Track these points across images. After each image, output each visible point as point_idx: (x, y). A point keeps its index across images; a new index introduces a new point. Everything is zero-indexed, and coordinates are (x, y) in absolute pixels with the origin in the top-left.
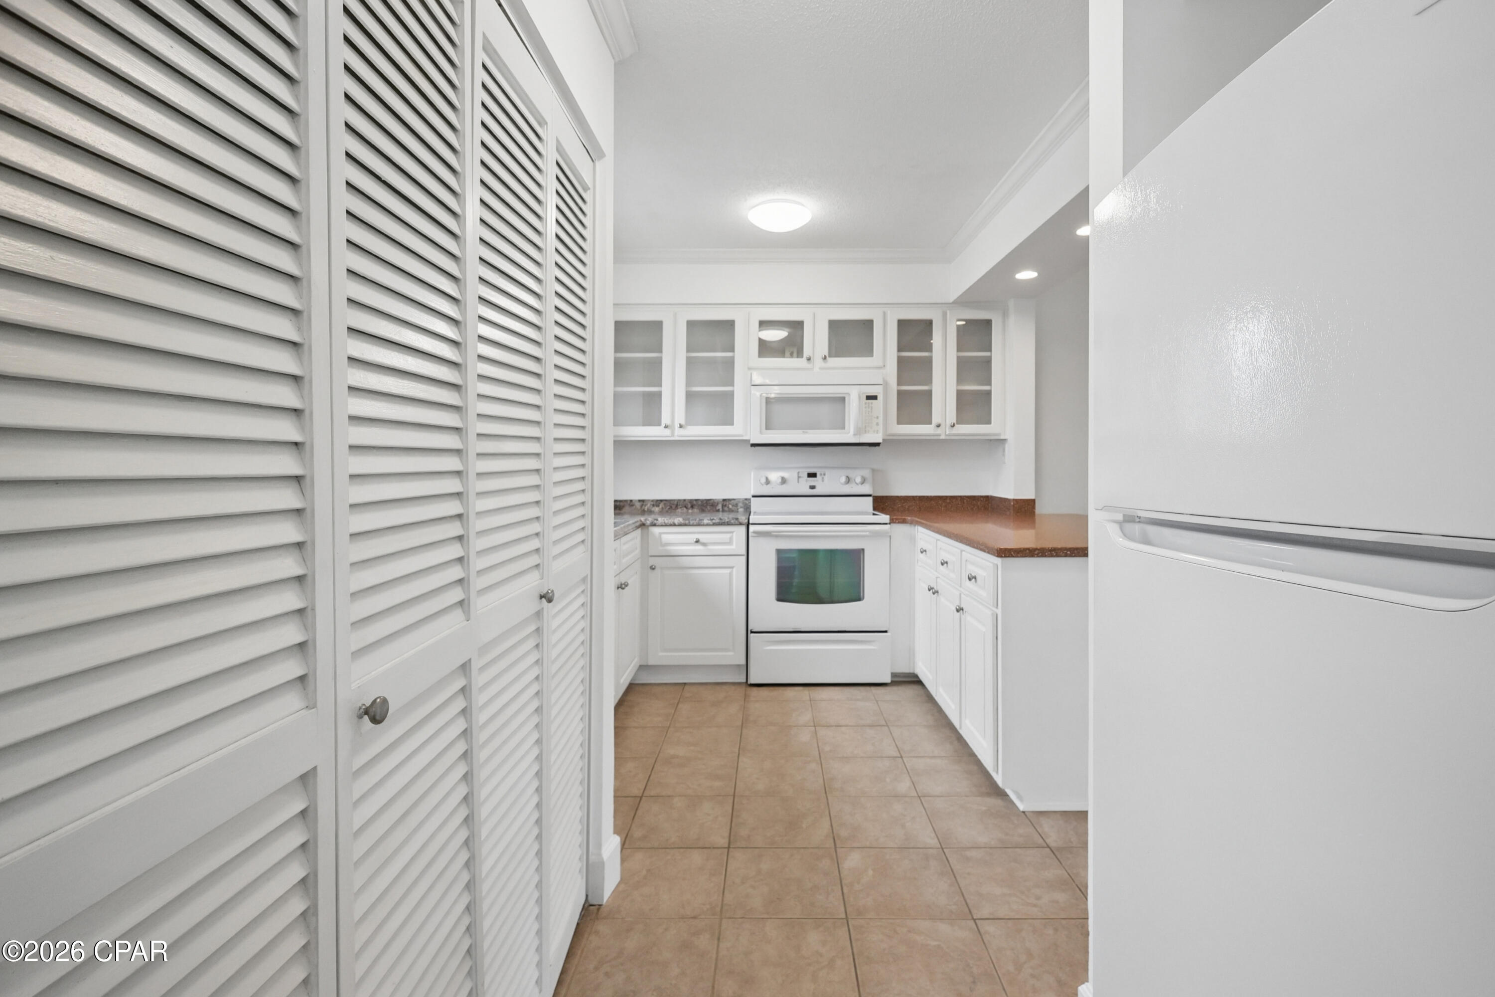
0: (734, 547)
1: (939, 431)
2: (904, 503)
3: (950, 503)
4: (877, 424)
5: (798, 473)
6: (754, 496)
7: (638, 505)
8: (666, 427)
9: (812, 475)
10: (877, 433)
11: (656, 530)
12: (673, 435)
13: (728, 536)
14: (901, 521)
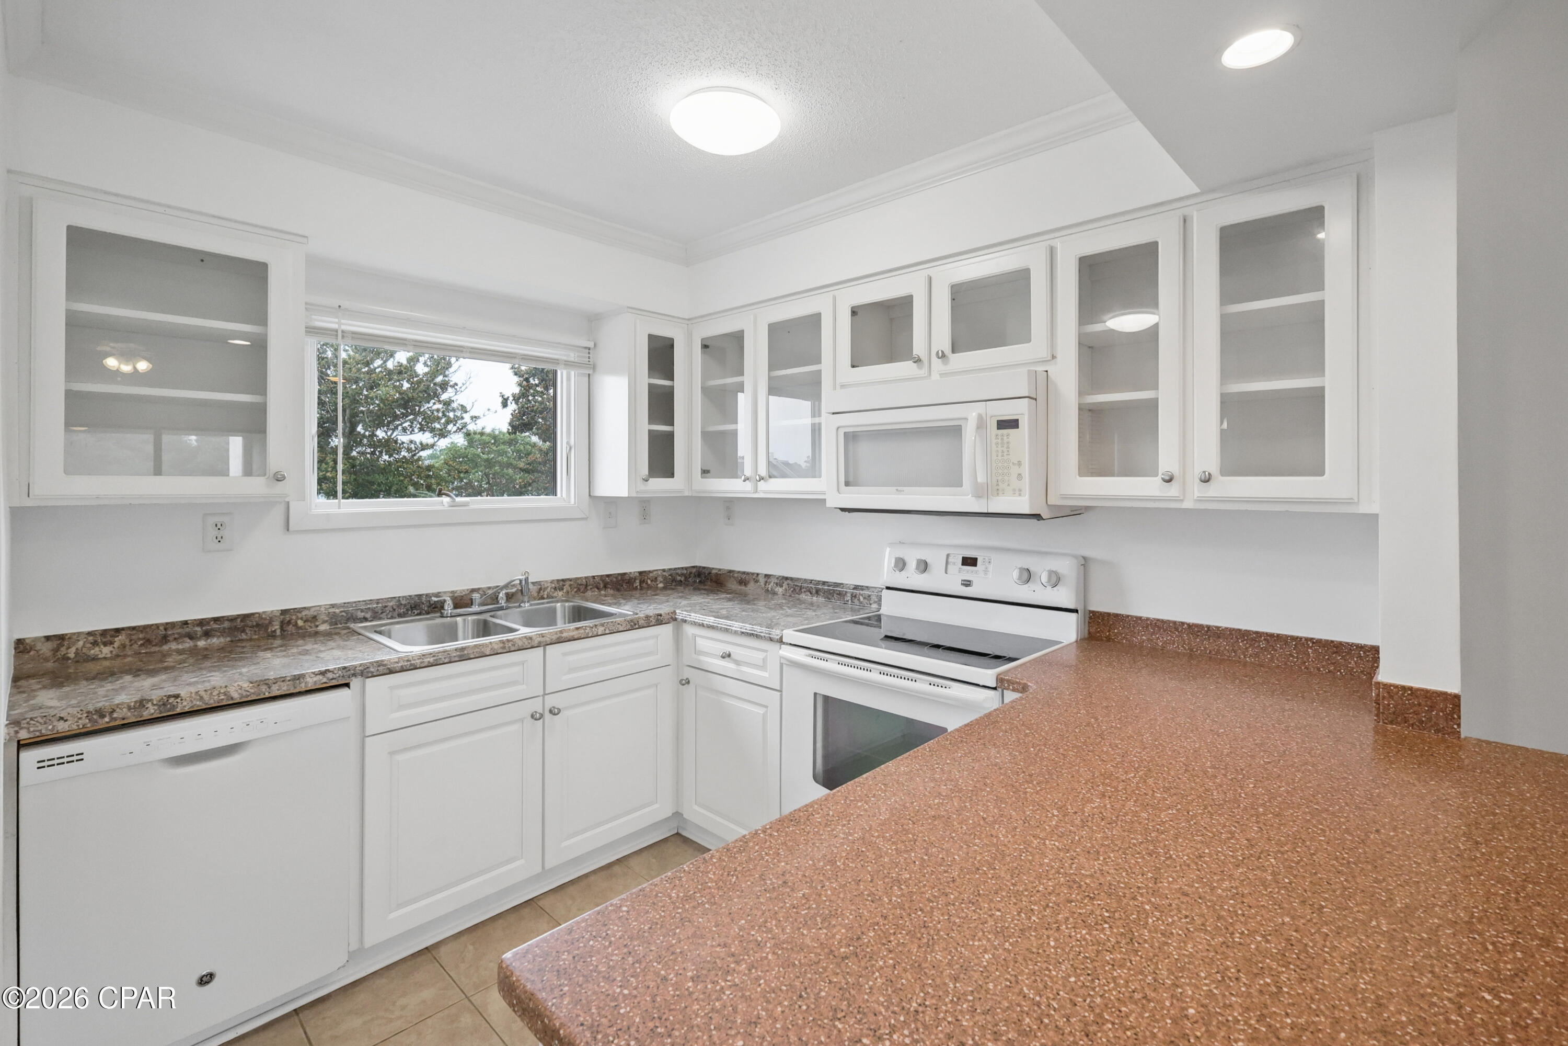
0: (766, 674)
2: (1153, 633)
4: (1020, 477)
5: (948, 556)
6: (888, 588)
8: (746, 479)
9: (969, 562)
10: (1020, 495)
12: (756, 491)
13: (761, 655)
14: (1020, 688)
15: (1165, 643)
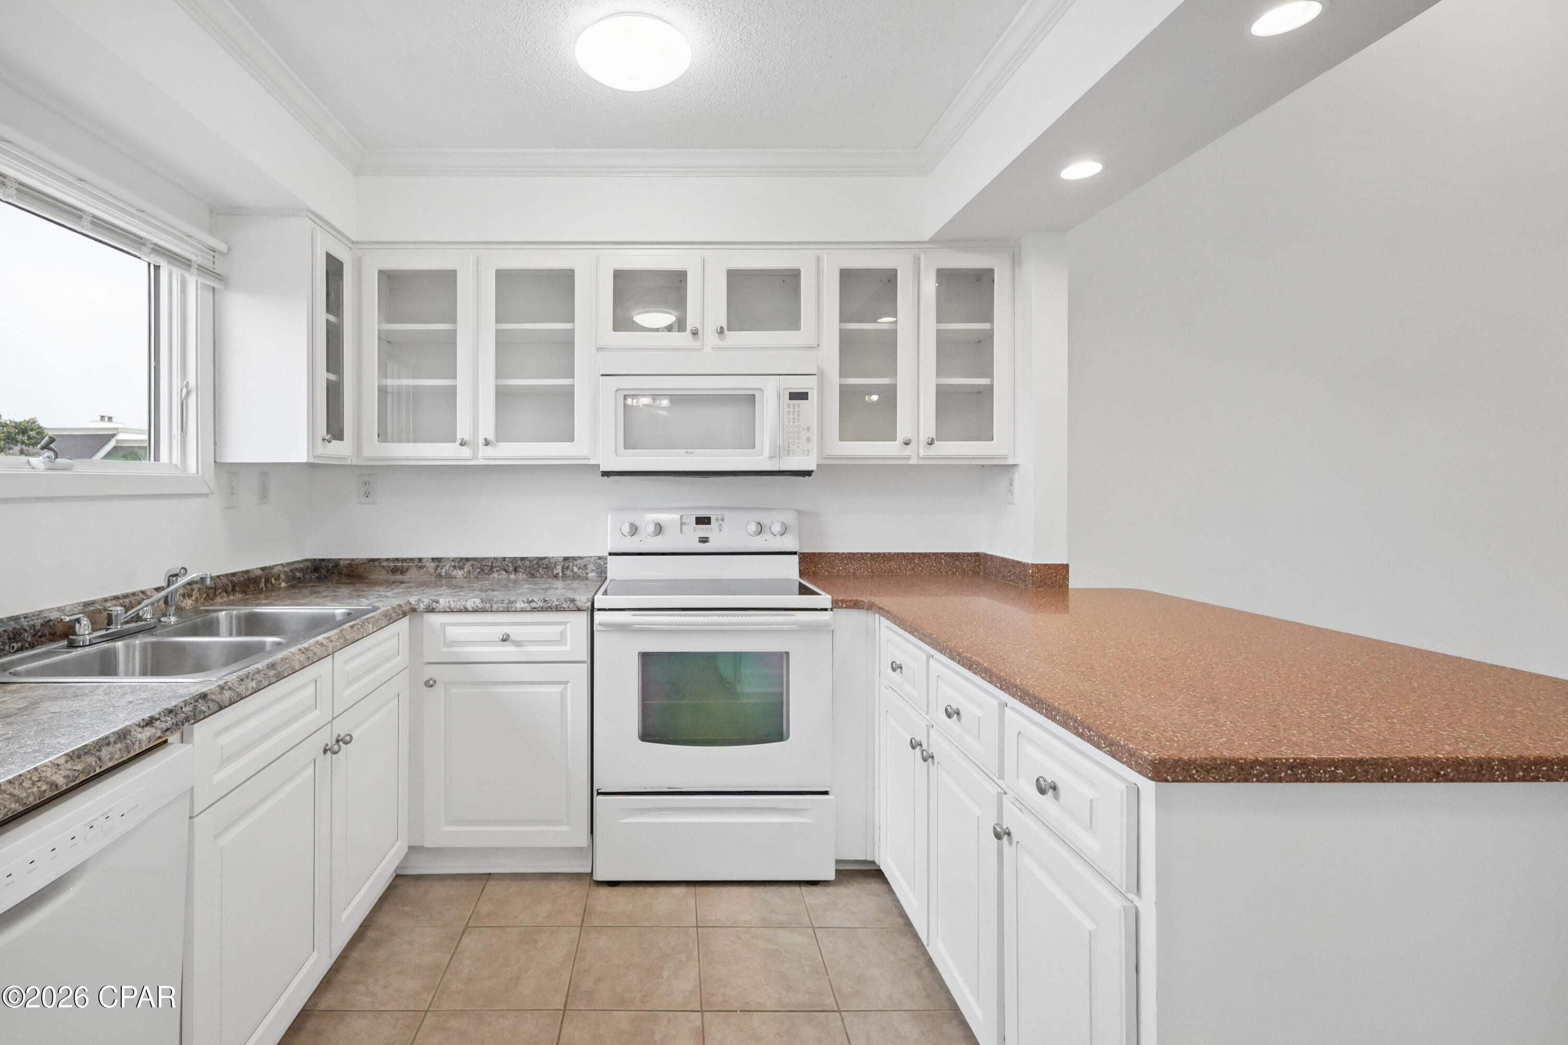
0: (567, 648)
1: (908, 451)
2: (847, 564)
3: (918, 564)
4: (808, 440)
5: (681, 517)
6: (610, 554)
7: (431, 566)
8: (463, 444)
9: (703, 521)
10: (808, 455)
11: (436, 619)
12: (475, 457)
13: (559, 629)
14: (852, 604)
15: (855, 569)
